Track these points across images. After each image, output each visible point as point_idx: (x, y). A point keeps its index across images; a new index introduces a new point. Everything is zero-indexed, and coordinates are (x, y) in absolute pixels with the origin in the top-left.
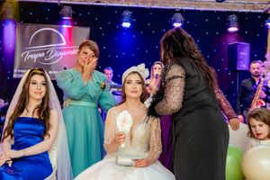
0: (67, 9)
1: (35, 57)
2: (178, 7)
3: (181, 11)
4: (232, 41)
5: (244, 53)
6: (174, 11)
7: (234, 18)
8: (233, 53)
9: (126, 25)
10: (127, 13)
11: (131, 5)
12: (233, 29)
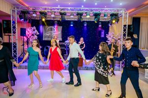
1: (48, 34)
2: (86, 20)
3: (86, 21)
4: (100, 29)
5: (103, 33)
6: (84, 21)
7: (100, 23)
8: (100, 33)
9: (72, 25)
10: (72, 22)
11: (73, 20)
12: (100, 26)
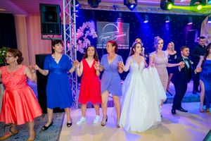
0: (120, 14)
5: (196, 35)
9: (146, 22)
10: (146, 16)
